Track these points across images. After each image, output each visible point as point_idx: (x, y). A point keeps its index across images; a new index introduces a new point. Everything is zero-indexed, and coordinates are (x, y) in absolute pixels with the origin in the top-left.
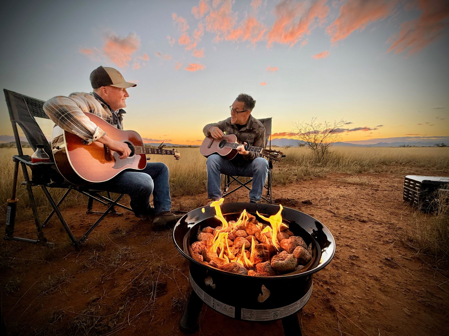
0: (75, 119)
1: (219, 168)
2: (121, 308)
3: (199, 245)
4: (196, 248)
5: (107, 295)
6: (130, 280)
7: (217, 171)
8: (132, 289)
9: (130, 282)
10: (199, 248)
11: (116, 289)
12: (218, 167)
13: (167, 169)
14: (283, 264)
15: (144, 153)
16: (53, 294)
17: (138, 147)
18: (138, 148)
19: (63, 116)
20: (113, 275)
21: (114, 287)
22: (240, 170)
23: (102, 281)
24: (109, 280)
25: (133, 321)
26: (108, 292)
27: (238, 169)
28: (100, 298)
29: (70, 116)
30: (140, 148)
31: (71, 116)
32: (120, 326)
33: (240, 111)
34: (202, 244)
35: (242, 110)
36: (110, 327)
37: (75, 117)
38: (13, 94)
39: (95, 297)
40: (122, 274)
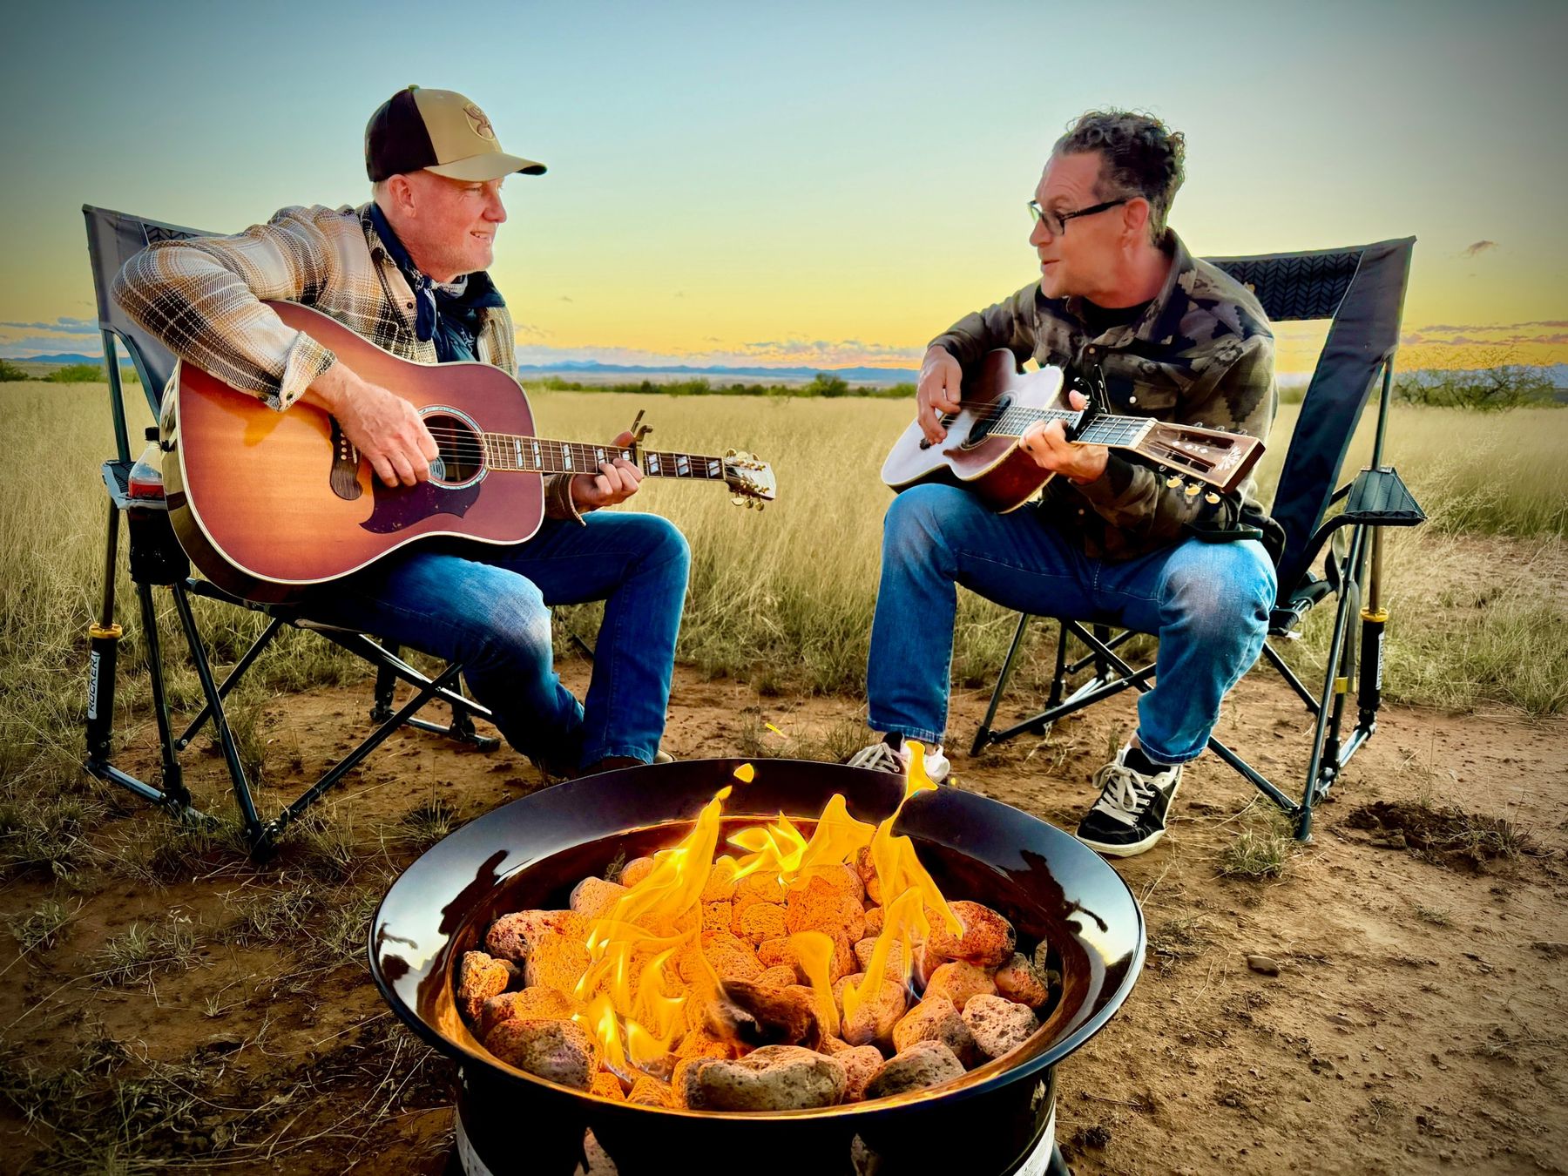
0: (212, 334)
1: (944, 565)
2: (278, 1099)
3: (528, 925)
4: (510, 931)
5: (265, 1045)
6: (363, 1017)
7: (934, 580)
8: (347, 1048)
9: (355, 1023)
10: (522, 936)
11: (303, 1033)
12: (941, 559)
13: (679, 549)
14: (740, 1083)
15: (531, 465)
16: (129, 988)
17: (502, 438)
18: (502, 444)
19: (171, 322)
20: (319, 981)
21: (301, 1025)
22: (1099, 585)
23: (276, 990)
24: (297, 994)
25: (286, 1153)
26: (274, 1036)
27: (1090, 579)
28: (239, 1046)
29: (195, 324)
30: (511, 445)
31: (199, 322)
32: (245, 1151)
33: (1080, 208)
34: (547, 924)
35: (1091, 202)
36: (213, 1143)
37: (211, 322)
38: (114, 222)
39: (227, 1035)
40: (348, 988)
